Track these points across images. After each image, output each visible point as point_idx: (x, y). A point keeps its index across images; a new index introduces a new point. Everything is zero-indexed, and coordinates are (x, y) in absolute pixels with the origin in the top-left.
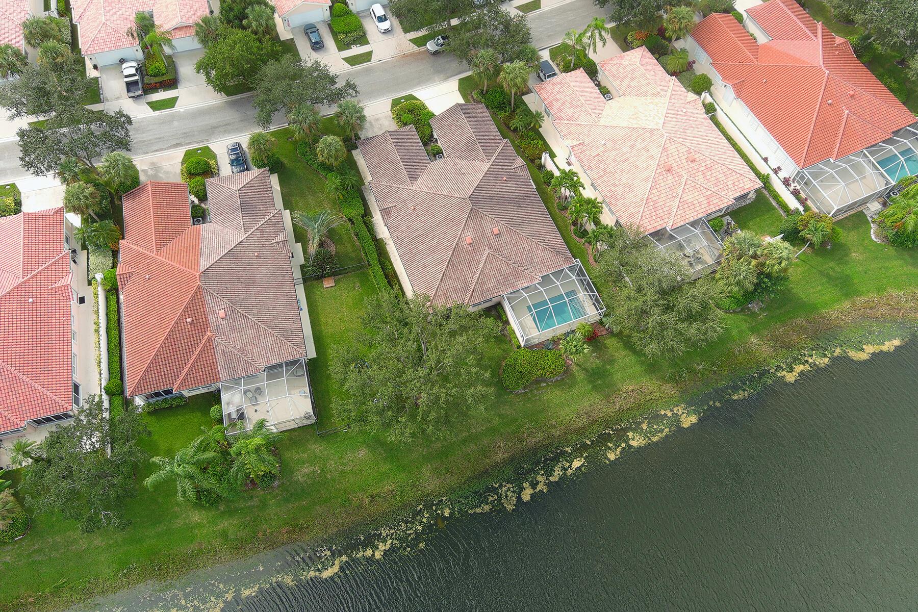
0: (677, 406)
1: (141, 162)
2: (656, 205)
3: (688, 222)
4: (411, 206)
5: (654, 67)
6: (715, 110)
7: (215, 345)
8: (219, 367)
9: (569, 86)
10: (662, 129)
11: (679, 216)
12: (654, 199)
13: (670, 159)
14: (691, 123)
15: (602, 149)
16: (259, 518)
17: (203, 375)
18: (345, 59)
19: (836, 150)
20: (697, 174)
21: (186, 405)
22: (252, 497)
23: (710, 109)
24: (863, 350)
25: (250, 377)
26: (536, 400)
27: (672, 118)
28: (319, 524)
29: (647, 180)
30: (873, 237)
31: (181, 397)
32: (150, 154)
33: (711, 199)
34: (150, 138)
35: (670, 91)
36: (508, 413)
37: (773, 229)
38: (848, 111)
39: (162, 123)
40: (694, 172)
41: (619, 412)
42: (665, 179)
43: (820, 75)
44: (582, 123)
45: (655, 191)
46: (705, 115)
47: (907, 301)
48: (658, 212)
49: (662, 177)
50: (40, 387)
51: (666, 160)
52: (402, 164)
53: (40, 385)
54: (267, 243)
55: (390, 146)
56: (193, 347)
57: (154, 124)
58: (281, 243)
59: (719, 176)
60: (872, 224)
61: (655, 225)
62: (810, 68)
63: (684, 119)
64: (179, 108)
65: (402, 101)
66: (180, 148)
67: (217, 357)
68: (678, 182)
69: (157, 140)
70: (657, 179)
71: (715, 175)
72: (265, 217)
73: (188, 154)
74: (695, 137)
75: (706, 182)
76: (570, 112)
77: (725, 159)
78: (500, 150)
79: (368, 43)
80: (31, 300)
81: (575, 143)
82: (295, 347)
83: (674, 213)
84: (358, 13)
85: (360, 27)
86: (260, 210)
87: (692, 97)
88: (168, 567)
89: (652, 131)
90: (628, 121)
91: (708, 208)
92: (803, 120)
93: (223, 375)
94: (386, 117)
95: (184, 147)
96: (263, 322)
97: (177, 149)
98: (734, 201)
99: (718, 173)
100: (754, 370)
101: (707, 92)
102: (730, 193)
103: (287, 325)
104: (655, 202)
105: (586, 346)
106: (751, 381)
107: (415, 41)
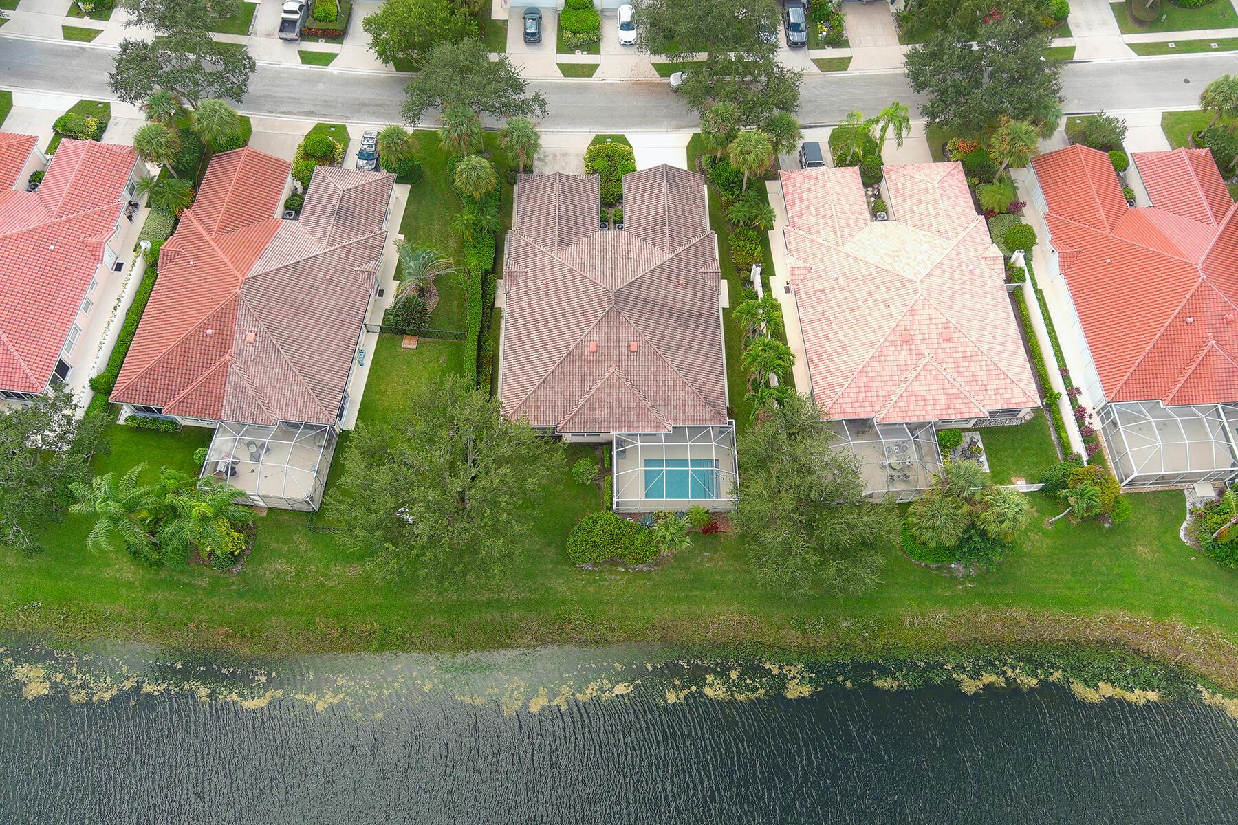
0: (791, 664)
1: (259, 122)
2: (871, 384)
3: (907, 421)
4: (544, 277)
5: (959, 194)
6: (1024, 281)
7: (230, 373)
8: (225, 401)
9: (825, 186)
10: (918, 283)
11: (897, 409)
12: (870, 374)
13: (914, 327)
14: (972, 287)
15: (830, 284)
16: (201, 604)
17: (203, 404)
18: (561, 66)
19: (1174, 391)
20: (946, 360)
21: (176, 434)
22: (202, 575)
23: (1013, 276)
24: (1096, 687)
25: (256, 428)
26: (603, 585)
27: (945, 272)
28: (268, 639)
29: (870, 345)
30: (1182, 534)
31: (173, 423)
32: (273, 115)
33: (955, 401)
34: (284, 95)
35: (964, 234)
36: (560, 589)
37: (1034, 472)
38: (1214, 342)
39: (305, 81)
40: (943, 355)
41: (708, 642)
42: (897, 353)
43: (1192, 277)
44: (819, 241)
45: (876, 364)
46: (1002, 283)
47: (1195, 644)
48: (869, 394)
49: (893, 348)
50: (16, 353)
51: (909, 328)
52: (557, 220)
53: (18, 351)
54: (349, 268)
55: (554, 194)
56: (204, 366)
57: (295, 79)
58: (366, 273)
59: (979, 373)
60: (1188, 515)
61: (859, 410)
62: (1181, 264)
63: (964, 278)
64: (333, 68)
65: (607, 140)
66: (312, 118)
67: (226, 389)
68: (915, 362)
69: (290, 100)
70: (885, 349)
71: (973, 369)
72: (362, 233)
73: (318, 128)
74: (967, 308)
75: (956, 374)
76: (811, 220)
77: (999, 352)
78: (694, 242)
79: (598, 52)
80: (52, 247)
81: (801, 264)
82: (324, 409)
83: (892, 402)
84: (603, 10)
85: (596, 28)
86: (360, 224)
87: (994, 252)
88: (75, 621)
89: (904, 281)
90: (882, 257)
91: (944, 412)
92: (1139, 333)
93: (226, 413)
94: (577, 155)
95: (317, 119)
96: (297, 365)
97: (309, 118)
98: (988, 415)
99: (979, 368)
100: (923, 656)
101: (1023, 252)
102: (985, 402)
103: (328, 379)
104: (871, 379)
105: (688, 539)
106: (909, 670)
107: (658, 67)
